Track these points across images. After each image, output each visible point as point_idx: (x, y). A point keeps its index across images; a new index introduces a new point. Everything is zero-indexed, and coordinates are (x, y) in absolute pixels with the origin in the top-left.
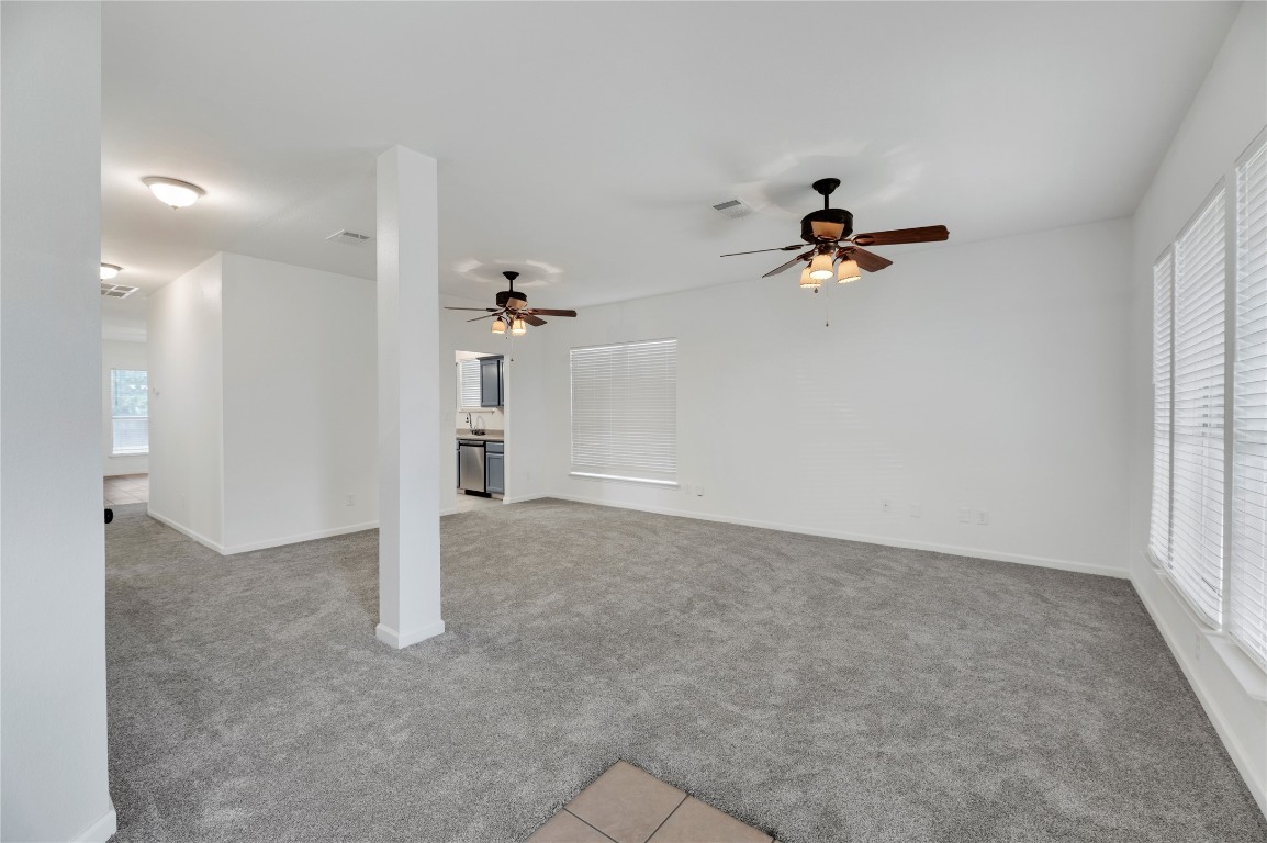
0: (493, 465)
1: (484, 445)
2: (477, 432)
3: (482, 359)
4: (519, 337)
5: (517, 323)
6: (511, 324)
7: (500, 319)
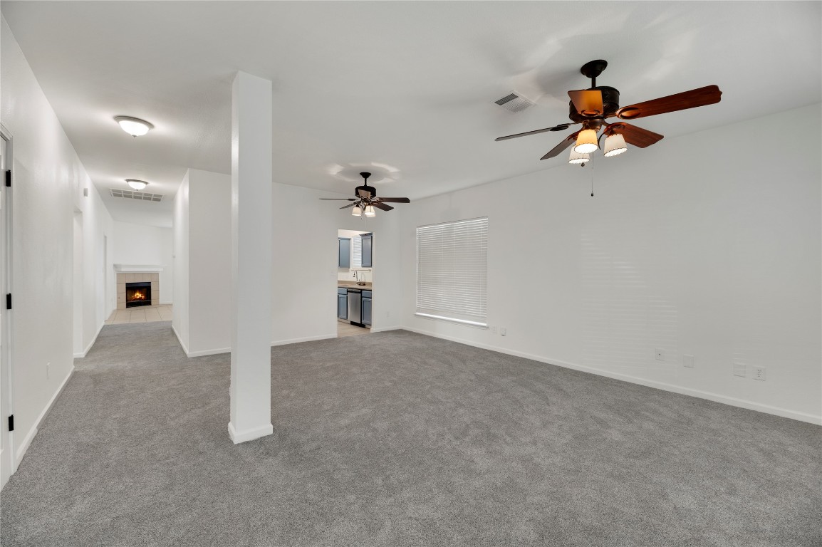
0: (366, 305)
1: (361, 293)
2: (360, 284)
3: (362, 235)
4: (371, 219)
5: (368, 208)
6: (364, 209)
7: (357, 206)
